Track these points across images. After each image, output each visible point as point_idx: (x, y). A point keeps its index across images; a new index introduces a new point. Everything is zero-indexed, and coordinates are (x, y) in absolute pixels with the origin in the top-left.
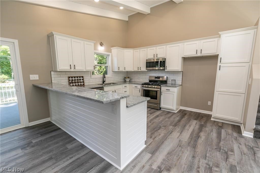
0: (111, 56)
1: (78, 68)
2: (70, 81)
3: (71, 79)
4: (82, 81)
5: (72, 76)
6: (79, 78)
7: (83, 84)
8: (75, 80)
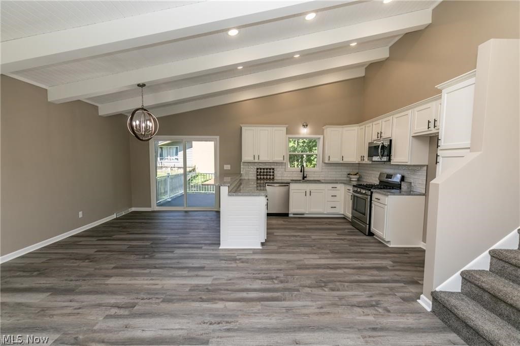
0: (322, 140)
1: (264, 158)
2: (258, 173)
3: (259, 171)
4: (272, 174)
5: (261, 167)
6: (269, 170)
7: (273, 178)
8: (264, 172)
